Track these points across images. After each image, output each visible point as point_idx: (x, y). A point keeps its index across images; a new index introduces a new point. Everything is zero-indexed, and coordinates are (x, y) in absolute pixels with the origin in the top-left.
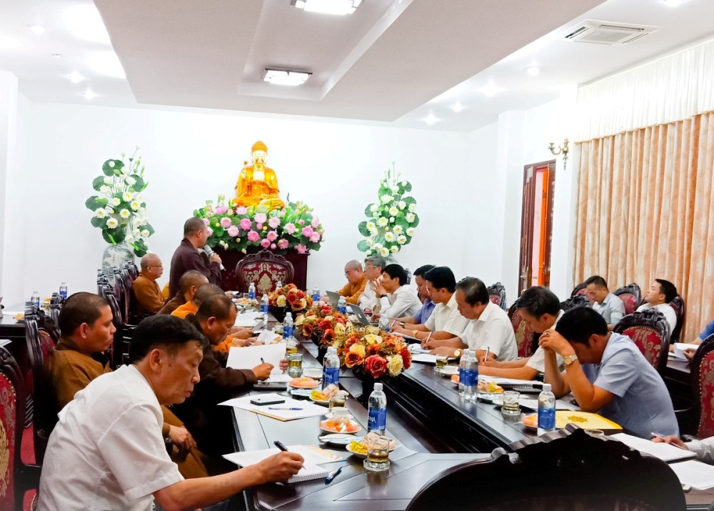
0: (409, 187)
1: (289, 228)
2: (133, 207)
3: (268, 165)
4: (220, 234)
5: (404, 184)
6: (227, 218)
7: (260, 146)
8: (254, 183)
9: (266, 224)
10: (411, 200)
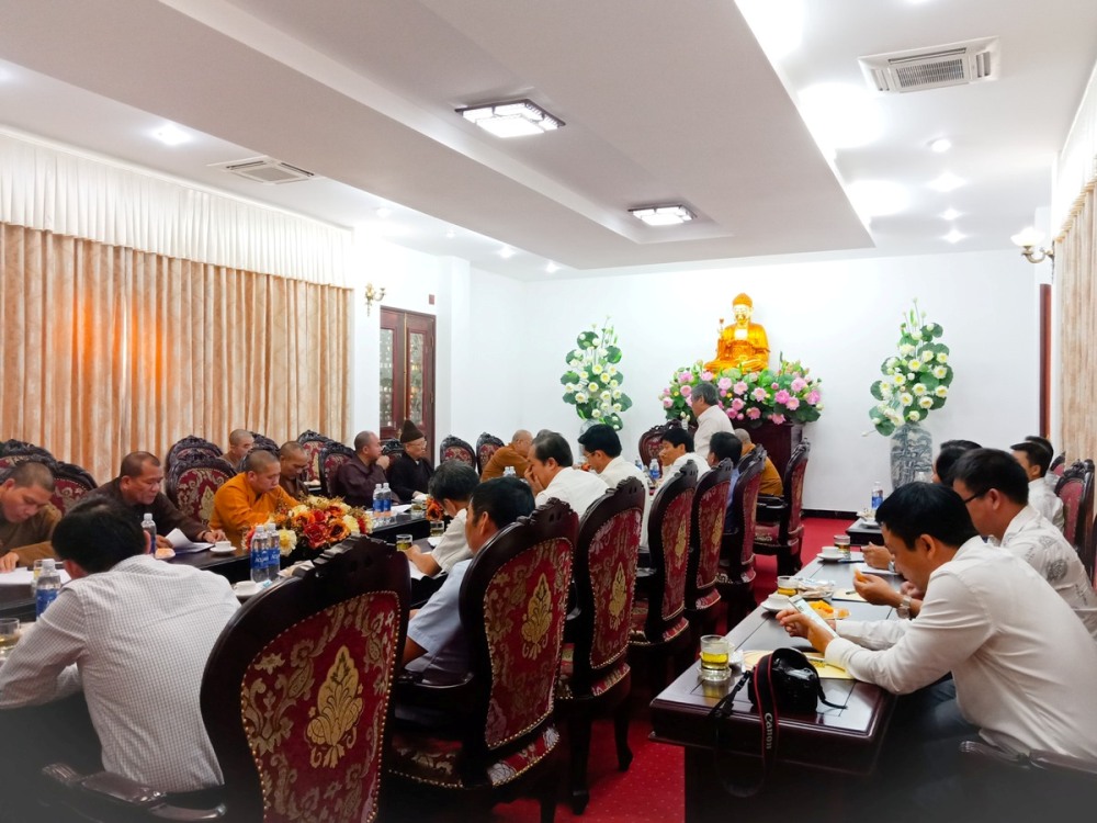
0: (937, 330)
1: (759, 394)
2: (603, 380)
3: (754, 321)
4: (681, 405)
5: (930, 327)
6: (688, 386)
7: (744, 300)
8: (735, 343)
9: (731, 391)
10: (942, 348)
